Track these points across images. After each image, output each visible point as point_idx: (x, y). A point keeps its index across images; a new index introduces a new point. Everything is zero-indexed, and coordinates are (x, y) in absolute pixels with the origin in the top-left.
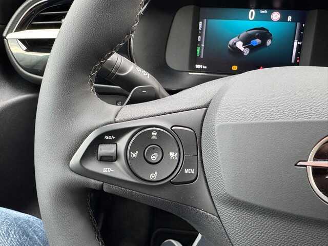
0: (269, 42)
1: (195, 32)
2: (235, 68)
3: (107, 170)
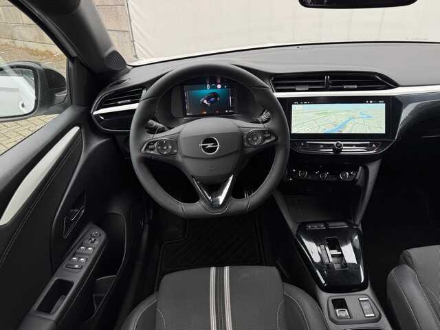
0: (218, 99)
1: (183, 98)
2: (205, 113)
3: (152, 152)
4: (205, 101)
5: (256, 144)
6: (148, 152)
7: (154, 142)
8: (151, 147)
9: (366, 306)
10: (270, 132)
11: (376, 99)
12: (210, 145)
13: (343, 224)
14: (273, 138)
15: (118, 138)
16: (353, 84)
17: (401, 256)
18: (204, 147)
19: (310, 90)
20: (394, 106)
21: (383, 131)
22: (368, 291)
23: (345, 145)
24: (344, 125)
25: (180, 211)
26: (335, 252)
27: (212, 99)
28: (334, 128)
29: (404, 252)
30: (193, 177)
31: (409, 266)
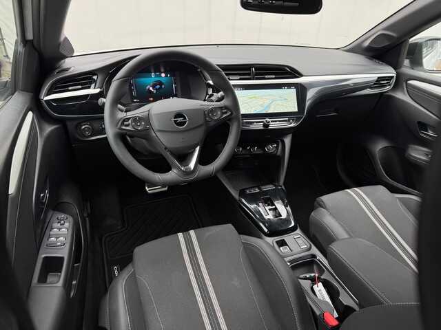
0: (163, 86)
2: (151, 99)
3: (127, 128)
4: (151, 89)
5: (216, 118)
6: (124, 128)
7: (129, 119)
8: (125, 123)
9: (300, 241)
10: (226, 107)
11: (289, 86)
12: (180, 120)
13: (271, 186)
14: (229, 113)
15: (69, 124)
16: (271, 75)
17: (316, 203)
18: (175, 121)
19: (241, 79)
20: (301, 90)
21: (296, 110)
22: (298, 231)
23: (272, 121)
24: (269, 106)
25: (157, 179)
26: (271, 207)
27: (158, 86)
28: (262, 108)
29: (317, 199)
30: (166, 148)
31: (323, 207)
